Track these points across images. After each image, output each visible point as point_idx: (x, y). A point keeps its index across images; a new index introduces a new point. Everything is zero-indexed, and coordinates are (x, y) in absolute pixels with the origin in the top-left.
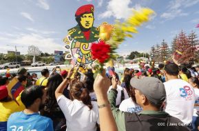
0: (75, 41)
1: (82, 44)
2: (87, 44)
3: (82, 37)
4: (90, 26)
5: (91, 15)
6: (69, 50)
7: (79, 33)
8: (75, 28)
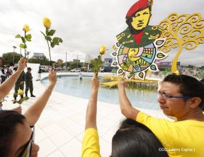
0: (123, 47)
1: (131, 49)
2: (137, 49)
3: (132, 41)
4: (144, 25)
5: (147, 10)
6: (116, 57)
7: (129, 37)
8: (124, 32)
